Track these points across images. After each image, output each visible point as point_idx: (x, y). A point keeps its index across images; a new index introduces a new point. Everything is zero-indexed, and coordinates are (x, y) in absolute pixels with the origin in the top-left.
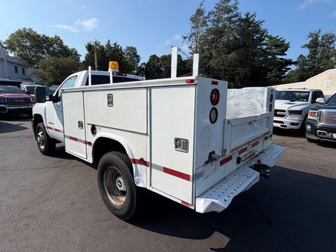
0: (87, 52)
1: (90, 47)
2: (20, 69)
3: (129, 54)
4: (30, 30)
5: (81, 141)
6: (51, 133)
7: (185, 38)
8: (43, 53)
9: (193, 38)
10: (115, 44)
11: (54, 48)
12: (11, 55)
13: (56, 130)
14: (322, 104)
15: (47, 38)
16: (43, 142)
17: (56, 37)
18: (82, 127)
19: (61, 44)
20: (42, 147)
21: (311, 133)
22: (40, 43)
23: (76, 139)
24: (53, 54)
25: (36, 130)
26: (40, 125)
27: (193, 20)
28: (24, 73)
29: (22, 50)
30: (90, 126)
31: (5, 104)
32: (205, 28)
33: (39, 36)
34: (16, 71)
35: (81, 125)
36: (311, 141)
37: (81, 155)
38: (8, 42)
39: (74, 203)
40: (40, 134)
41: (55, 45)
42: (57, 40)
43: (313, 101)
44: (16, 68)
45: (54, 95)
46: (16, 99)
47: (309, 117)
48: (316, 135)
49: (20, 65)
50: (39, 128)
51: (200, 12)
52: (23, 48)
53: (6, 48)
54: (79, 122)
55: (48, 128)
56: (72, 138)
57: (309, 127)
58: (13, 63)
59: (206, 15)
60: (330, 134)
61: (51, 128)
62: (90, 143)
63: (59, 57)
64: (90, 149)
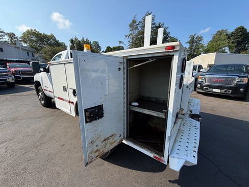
0: (71, 44)
1: (72, 41)
2: (30, 54)
3: (95, 45)
4: (35, 30)
5: (66, 101)
6: (47, 93)
7: (126, 36)
8: (44, 44)
9: (131, 36)
10: (87, 40)
11: (51, 42)
12: (25, 45)
13: (50, 91)
14: (204, 72)
15: (46, 35)
16: (43, 99)
17: (51, 35)
18: (66, 90)
19: (55, 40)
20: (43, 102)
21: (200, 89)
22: (42, 38)
23: (62, 99)
24: (50, 45)
25: (38, 91)
26: (39, 88)
27: (131, 26)
28: (33, 56)
29: (31, 42)
30: (72, 90)
31: (20, 74)
32: (137, 31)
33: (41, 34)
34: (28, 55)
35: (65, 89)
36: (199, 93)
37: (67, 111)
38: (22, 37)
39: (63, 145)
40: (40, 94)
41: (51, 40)
42: (52, 37)
43: (199, 71)
44: (28, 53)
45: (47, 68)
46: (27, 71)
47: (199, 80)
48: (203, 90)
49: (30, 51)
50: (39, 90)
51: (134, 22)
52: (32, 41)
53: (21, 41)
54: (64, 87)
55: (45, 90)
56: (59, 98)
57: (199, 85)
58: (25, 50)
59: (137, 23)
60: (211, 89)
61: (47, 90)
62: (72, 103)
63: (54, 47)
64: (73, 107)
